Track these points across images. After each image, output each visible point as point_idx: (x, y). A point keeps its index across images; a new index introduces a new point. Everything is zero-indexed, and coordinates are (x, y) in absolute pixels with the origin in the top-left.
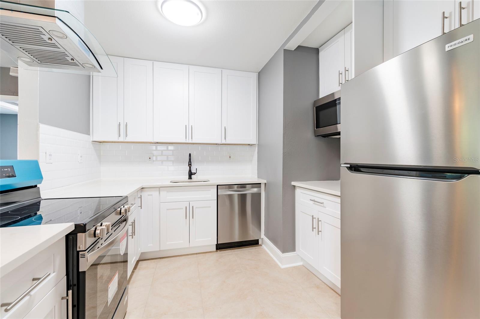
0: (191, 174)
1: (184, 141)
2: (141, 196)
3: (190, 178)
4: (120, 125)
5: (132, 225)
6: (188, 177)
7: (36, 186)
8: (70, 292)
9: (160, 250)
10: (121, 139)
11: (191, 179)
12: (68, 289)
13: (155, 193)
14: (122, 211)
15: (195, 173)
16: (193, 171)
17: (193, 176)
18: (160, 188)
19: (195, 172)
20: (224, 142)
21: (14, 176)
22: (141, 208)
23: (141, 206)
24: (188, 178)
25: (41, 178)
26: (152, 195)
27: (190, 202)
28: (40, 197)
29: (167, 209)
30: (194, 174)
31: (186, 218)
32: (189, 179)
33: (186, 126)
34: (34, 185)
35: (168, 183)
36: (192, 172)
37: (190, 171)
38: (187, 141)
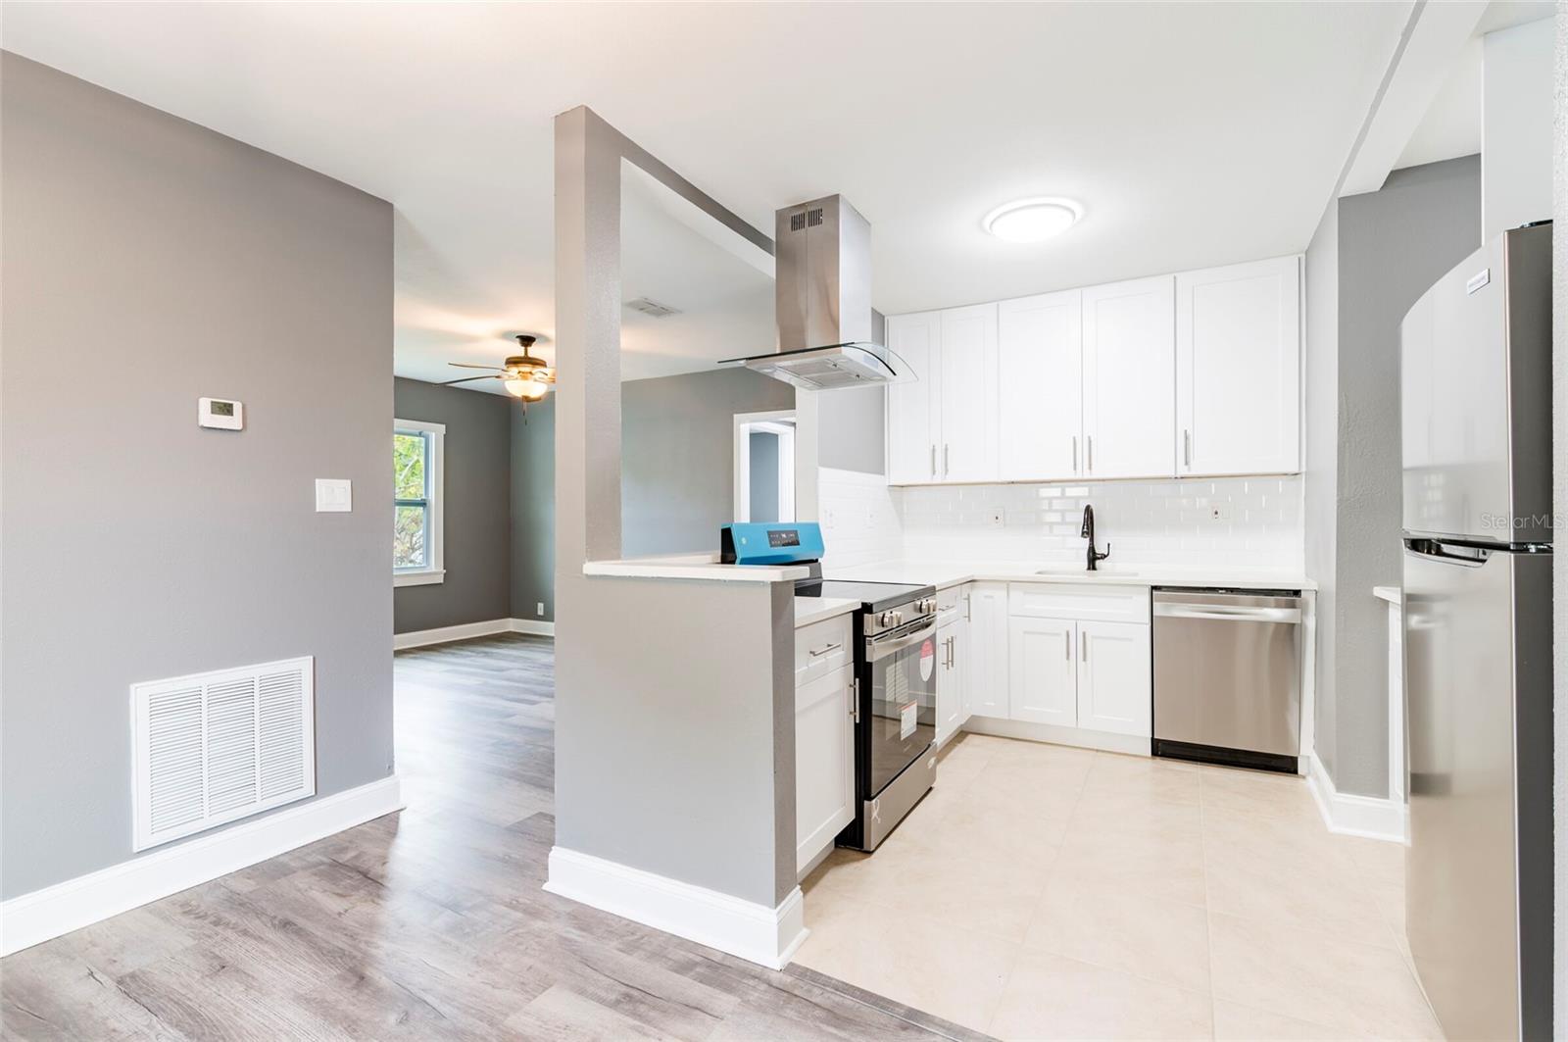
0: (1093, 558)
1: (1071, 476)
2: (969, 595)
3: (1092, 566)
4: (934, 450)
5: (947, 644)
6: (1085, 564)
7: (817, 561)
8: (857, 680)
9: (1010, 720)
10: (938, 480)
11: (1094, 568)
12: (855, 677)
13: (1000, 594)
14: (924, 607)
15: (1105, 556)
16: (1100, 549)
17: (1098, 563)
18: (1009, 584)
19: (1106, 554)
20: (1183, 471)
21: (797, 543)
22: (969, 620)
23: (969, 617)
24: (1086, 567)
25: (822, 549)
26: (991, 597)
27: (1079, 622)
28: (821, 577)
29: (1025, 632)
30: (1102, 558)
31: (1068, 658)
32: (1089, 569)
33: (1074, 438)
34: (815, 558)
35: (1030, 575)
36: (1097, 552)
37: (1092, 549)
38: (1079, 476)
